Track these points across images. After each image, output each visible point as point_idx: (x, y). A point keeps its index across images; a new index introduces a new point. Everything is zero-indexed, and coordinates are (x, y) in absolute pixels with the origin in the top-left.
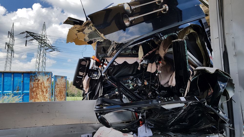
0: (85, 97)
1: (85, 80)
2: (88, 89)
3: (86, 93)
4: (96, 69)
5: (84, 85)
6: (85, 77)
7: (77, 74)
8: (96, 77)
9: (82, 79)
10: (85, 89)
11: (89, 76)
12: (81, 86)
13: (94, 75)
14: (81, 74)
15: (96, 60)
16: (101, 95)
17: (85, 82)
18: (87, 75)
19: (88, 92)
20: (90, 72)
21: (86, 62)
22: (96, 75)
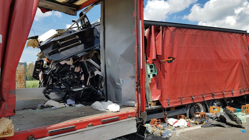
0: (41, 85)
1: (40, 74)
2: (42, 80)
3: (41, 82)
4: (47, 67)
5: (40, 77)
6: (40, 72)
7: (35, 70)
8: (48, 72)
9: (38, 73)
10: (40, 80)
11: (42, 72)
12: (38, 78)
13: (46, 71)
14: (37, 70)
15: (47, 62)
16: (51, 83)
17: (40, 75)
18: (41, 71)
19: (43, 82)
20: (43, 69)
21: (41, 63)
22: (47, 71)
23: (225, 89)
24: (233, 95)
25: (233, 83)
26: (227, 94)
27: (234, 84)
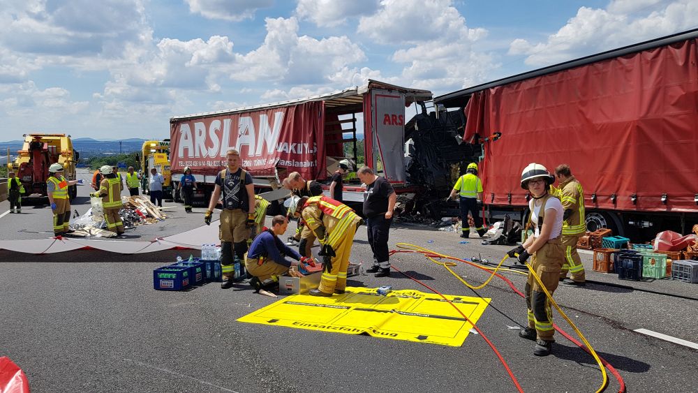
23: (599, 190)
24: (616, 207)
25: (617, 176)
26: (603, 202)
27: (618, 181)
